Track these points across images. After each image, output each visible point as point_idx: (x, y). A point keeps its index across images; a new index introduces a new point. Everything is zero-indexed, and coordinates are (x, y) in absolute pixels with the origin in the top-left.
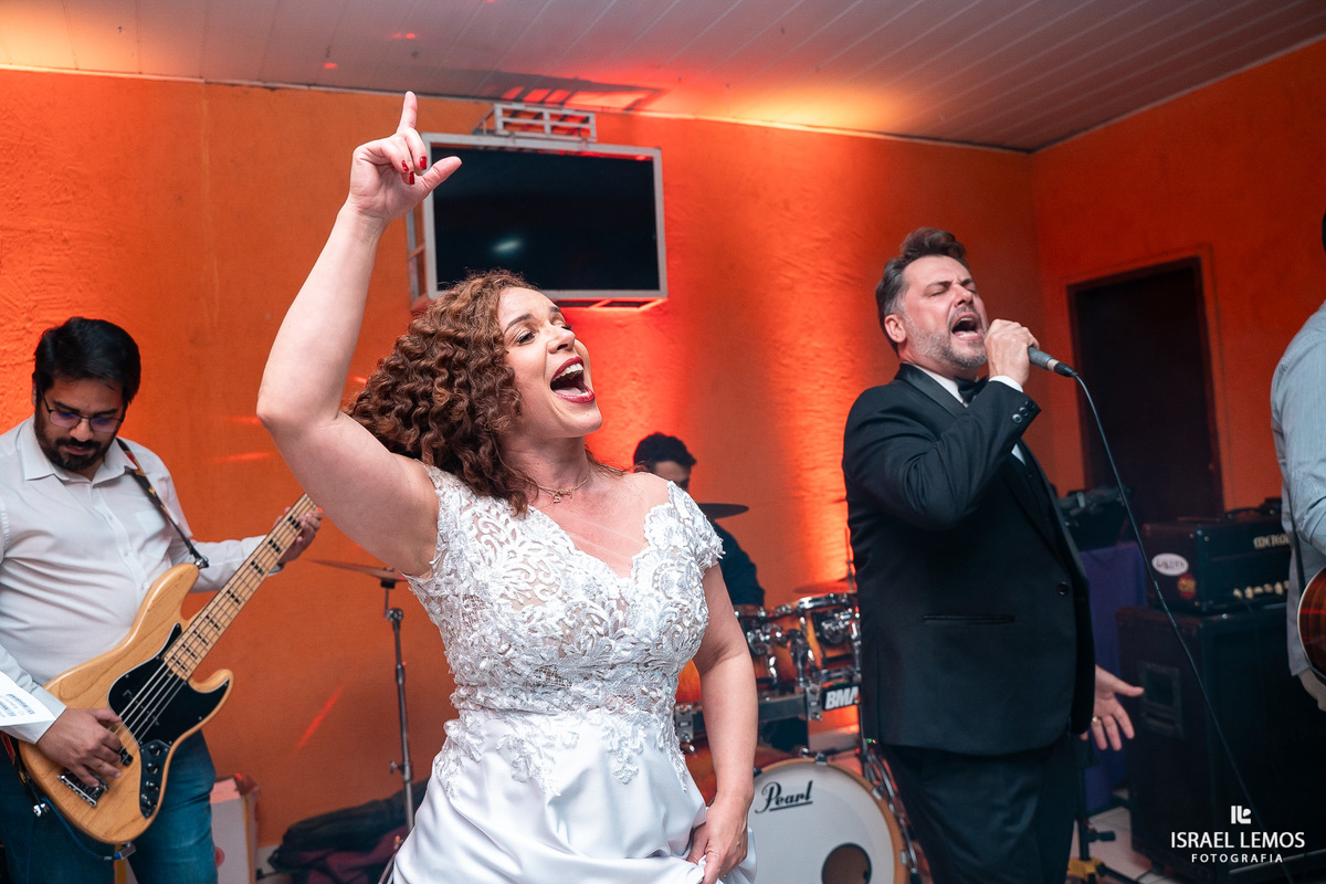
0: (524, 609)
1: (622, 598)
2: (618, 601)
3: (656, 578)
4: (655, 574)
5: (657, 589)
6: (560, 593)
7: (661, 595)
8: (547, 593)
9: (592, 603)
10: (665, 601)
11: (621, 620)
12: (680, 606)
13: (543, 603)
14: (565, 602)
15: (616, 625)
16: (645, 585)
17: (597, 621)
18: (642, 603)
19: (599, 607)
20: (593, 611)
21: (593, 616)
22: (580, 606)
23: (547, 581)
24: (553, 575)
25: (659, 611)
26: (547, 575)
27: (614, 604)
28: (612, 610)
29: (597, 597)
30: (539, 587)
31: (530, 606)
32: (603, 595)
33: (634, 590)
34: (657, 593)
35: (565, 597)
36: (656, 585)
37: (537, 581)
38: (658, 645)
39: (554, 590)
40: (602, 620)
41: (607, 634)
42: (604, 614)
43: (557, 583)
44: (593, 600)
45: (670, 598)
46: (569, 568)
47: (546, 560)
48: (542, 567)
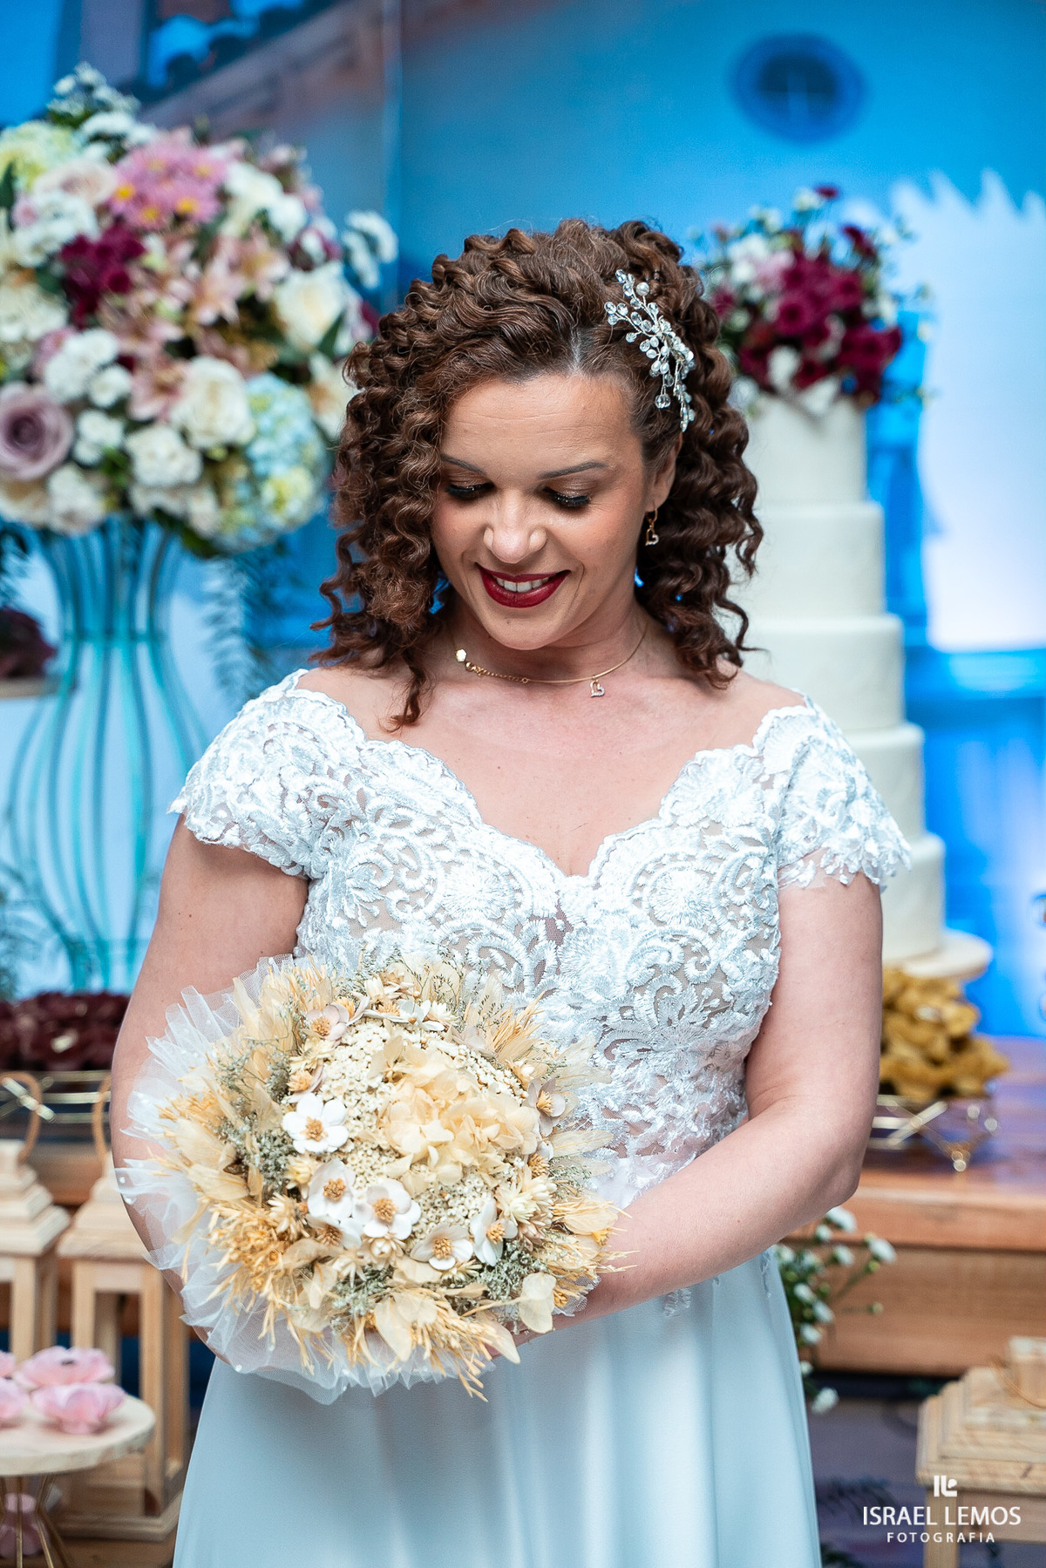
0: (365, 937)
1: (561, 915)
2: (550, 922)
3: (642, 880)
4: (643, 872)
5: (637, 902)
6: (430, 909)
7: (640, 913)
8: (409, 908)
9: (494, 927)
10: (648, 926)
11: (551, 962)
12: (683, 940)
13: (396, 924)
14: (438, 924)
15: (540, 969)
16: (615, 894)
17: (501, 961)
18: (599, 927)
19: (509, 935)
20: (495, 942)
21: (494, 953)
22: (469, 932)
23: (412, 884)
24: (425, 873)
25: (632, 946)
26: (414, 873)
27: (541, 929)
28: (536, 939)
29: (509, 913)
30: (396, 895)
31: (375, 932)
32: (519, 912)
33: (589, 901)
34: (634, 910)
35: (440, 916)
36: (637, 894)
37: (396, 884)
38: (622, 1010)
39: (421, 901)
40: (511, 959)
41: (520, 986)
42: (517, 948)
43: (429, 888)
44: (498, 920)
45: (662, 923)
46: (461, 858)
47: (418, 842)
48: (405, 857)
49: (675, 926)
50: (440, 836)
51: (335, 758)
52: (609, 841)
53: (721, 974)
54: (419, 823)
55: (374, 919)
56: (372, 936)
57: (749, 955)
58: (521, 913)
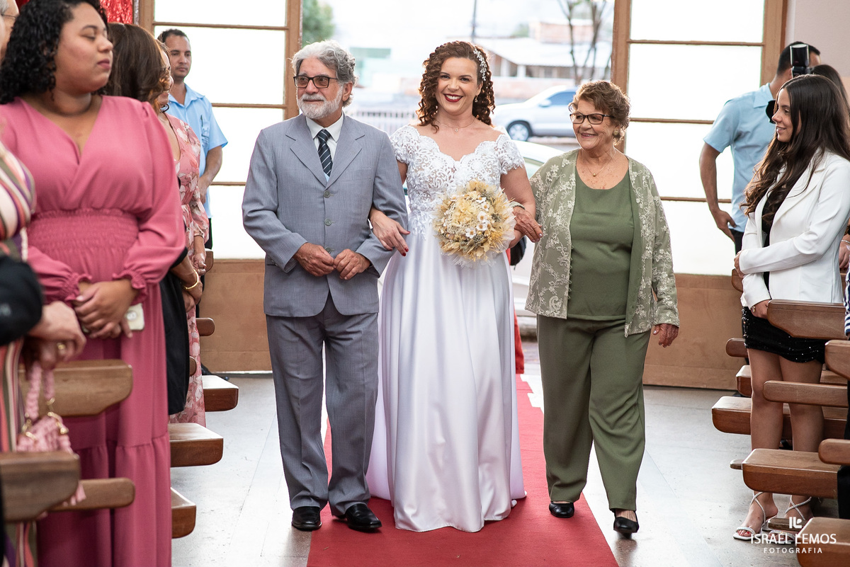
49: (475, 171)
50: (432, 154)
51: (414, 139)
52: (464, 156)
53: (484, 180)
54: (429, 152)
55: (419, 169)
56: (419, 172)
57: (490, 177)
58: (447, 167)
